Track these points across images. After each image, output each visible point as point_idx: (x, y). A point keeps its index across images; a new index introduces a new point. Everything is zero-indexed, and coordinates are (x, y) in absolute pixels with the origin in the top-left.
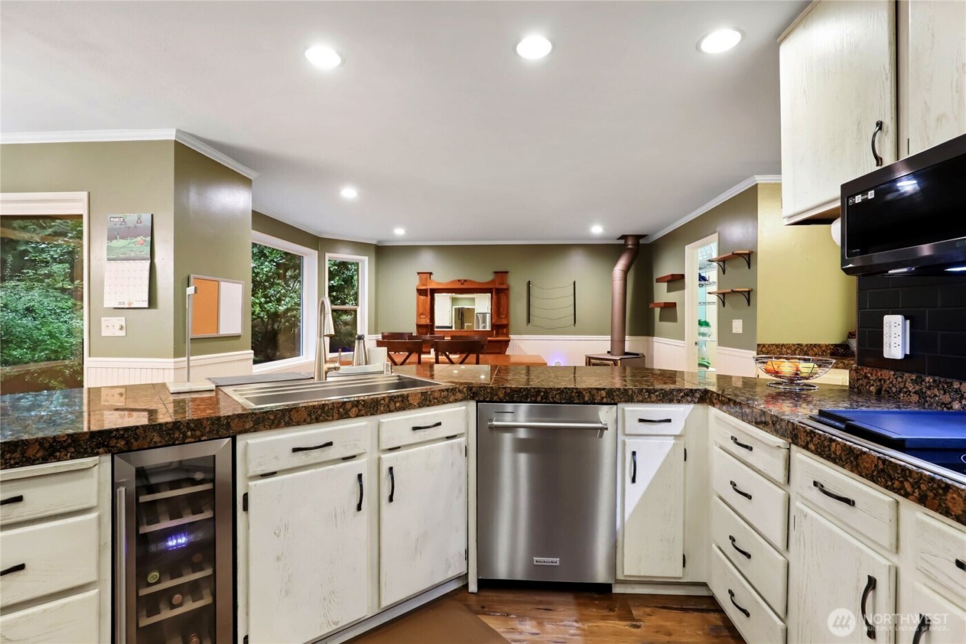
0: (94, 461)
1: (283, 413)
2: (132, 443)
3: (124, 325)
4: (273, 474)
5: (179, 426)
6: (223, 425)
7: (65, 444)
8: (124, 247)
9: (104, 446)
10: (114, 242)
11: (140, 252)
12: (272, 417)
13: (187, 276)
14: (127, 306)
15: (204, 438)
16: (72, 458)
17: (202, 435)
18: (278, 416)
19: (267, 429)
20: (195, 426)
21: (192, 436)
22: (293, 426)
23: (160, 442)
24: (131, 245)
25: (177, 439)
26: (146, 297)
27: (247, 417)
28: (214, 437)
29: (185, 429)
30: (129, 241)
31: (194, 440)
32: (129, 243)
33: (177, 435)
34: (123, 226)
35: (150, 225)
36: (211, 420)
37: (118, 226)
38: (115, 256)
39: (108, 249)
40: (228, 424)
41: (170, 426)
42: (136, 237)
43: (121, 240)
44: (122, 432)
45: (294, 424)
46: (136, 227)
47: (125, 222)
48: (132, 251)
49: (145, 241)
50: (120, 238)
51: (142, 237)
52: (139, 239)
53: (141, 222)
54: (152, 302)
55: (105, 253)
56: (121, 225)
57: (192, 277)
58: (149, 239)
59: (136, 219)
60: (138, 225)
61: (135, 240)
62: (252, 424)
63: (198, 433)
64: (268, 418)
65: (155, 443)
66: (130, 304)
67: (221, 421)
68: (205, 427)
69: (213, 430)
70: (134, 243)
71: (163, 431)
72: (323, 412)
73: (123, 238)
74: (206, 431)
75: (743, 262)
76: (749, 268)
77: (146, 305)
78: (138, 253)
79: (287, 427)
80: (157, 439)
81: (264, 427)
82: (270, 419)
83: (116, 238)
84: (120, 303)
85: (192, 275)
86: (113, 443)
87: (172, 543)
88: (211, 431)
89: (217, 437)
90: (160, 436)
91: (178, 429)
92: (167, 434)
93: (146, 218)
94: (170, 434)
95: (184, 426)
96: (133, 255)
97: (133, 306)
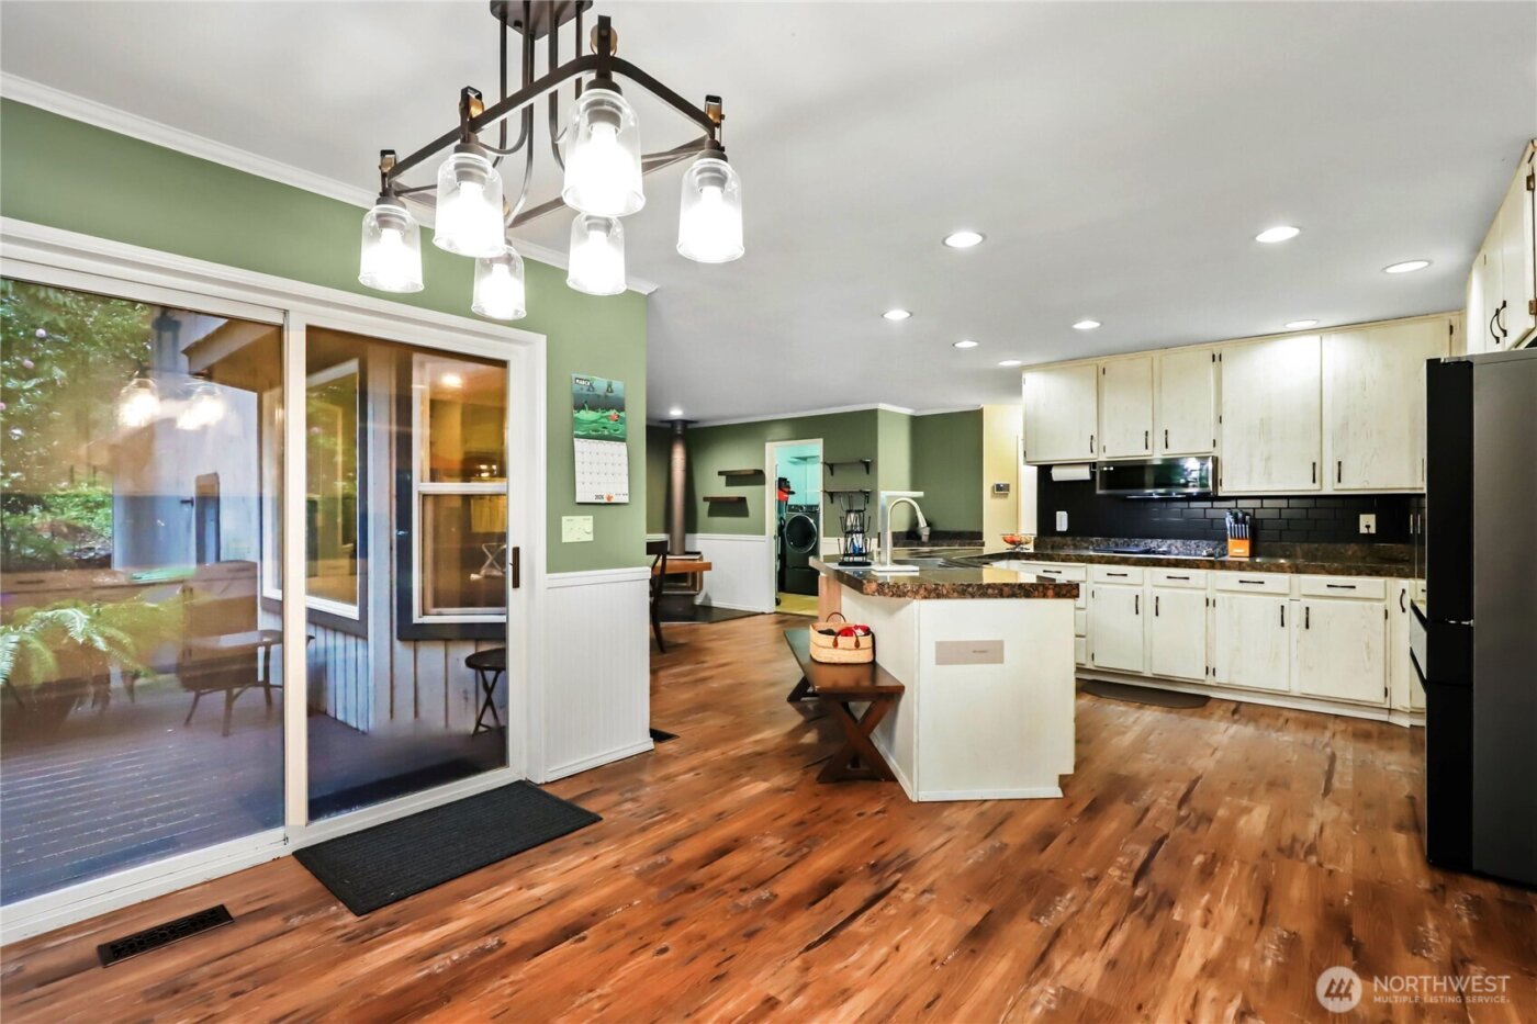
8: (595, 421)
10: (582, 412)
11: (615, 430)
14: (605, 501)
24: (603, 420)
26: (626, 489)
30: (600, 413)
32: (602, 417)
34: (591, 393)
35: (622, 395)
37: (585, 392)
38: (583, 433)
39: (575, 422)
42: (608, 410)
43: (591, 412)
46: (606, 396)
47: (593, 388)
48: (605, 427)
49: (619, 416)
50: (589, 409)
51: (615, 411)
52: (612, 413)
53: (612, 392)
56: (588, 391)
58: (623, 415)
59: (606, 386)
60: (608, 394)
61: (607, 414)
66: (609, 498)
70: (606, 417)
73: (593, 408)
75: (864, 467)
76: (868, 472)
77: (627, 499)
78: (612, 432)
83: (583, 408)
84: (597, 497)
93: (619, 386)
96: (606, 433)
97: (613, 501)
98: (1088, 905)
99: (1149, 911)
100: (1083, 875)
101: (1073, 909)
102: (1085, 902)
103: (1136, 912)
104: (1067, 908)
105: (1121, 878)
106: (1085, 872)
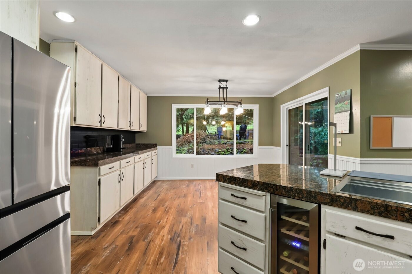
0: (263, 194)
1: (350, 201)
2: (275, 192)
3: (341, 141)
4: (343, 237)
5: (293, 190)
6: (313, 196)
7: (257, 184)
8: (340, 107)
9: (267, 189)
10: (337, 105)
12: (342, 201)
13: (369, 117)
14: (341, 133)
15: (303, 199)
16: (258, 190)
17: (303, 198)
18: (347, 201)
19: (339, 207)
20: (299, 192)
21: (298, 197)
22: (358, 211)
23: (285, 194)
24: (343, 106)
25: (292, 195)
26: (348, 128)
27: (326, 196)
28: (308, 200)
29: (295, 192)
30: (342, 104)
31: (298, 199)
33: (291, 193)
34: (340, 98)
35: (350, 94)
36: (307, 191)
37: (339, 98)
38: (337, 112)
39: (335, 109)
40: (315, 196)
41: (289, 188)
42: (345, 101)
43: (340, 104)
44: (272, 185)
45: (359, 210)
47: (341, 96)
48: (343, 108)
49: (348, 102)
50: (339, 103)
51: (347, 101)
52: (346, 102)
53: (347, 94)
54: (351, 130)
55: (334, 111)
56: (340, 97)
57: (372, 117)
58: (349, 101)
59: (345, 93)
60: (345, 96)
61: (344, 102)
62: (329, 201)
63: (301, 196)
64: (339, 200)
65: (283, 194)
67: (311, 193)
68: (304, 194)
69: (308, 197)
70: (344, 104)
71: (286, 190)
72: (387, 210)
74: (304, 197)
77: (348, 132)
78: (345, 108)
79: (353, 210)
80: (284, 193)
81: (337, 205)
82: (340, 201)
84: (338, 131)
85: (371, 116)
86: (269, 189)
87: (294, 244)
88: (307, 197)
89: (310, 201)
90: (285, 192)
91: (292, 191)
92: (288, 192)
93: (349, 91)
94: (289, 193)
95: (294, 190)
96: (343, 109)
97: (343, 133)
98: (189, 231)
99: (176, 235)
100: (193, 239)
101: (191, 229)
102: (190, 231)
103: (178, 233)
104: (192, 229)
105: (184, 242)
106: (193, 240)
